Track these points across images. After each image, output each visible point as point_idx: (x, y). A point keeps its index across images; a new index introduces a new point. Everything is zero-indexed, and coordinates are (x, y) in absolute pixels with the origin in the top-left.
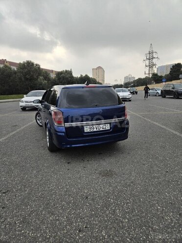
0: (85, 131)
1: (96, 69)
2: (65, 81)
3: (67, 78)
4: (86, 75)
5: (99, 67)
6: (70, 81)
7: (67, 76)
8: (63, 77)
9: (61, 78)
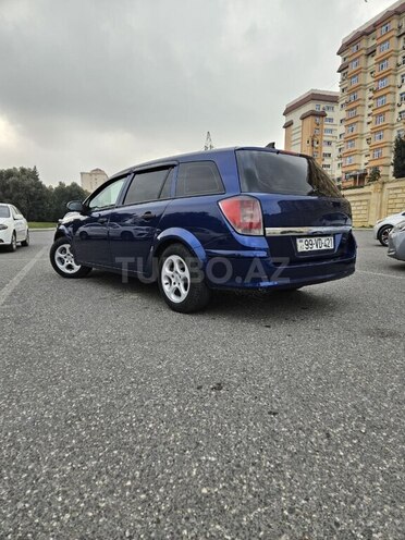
0: (299, 250)
1: (90, 174)
2: (22, 194)
3: (27, 188)
4: (74, 185)
5: (97, 170)
6: (35, 194)
7: (27, 183)
8: (16, 185)
9: (8, 187)
